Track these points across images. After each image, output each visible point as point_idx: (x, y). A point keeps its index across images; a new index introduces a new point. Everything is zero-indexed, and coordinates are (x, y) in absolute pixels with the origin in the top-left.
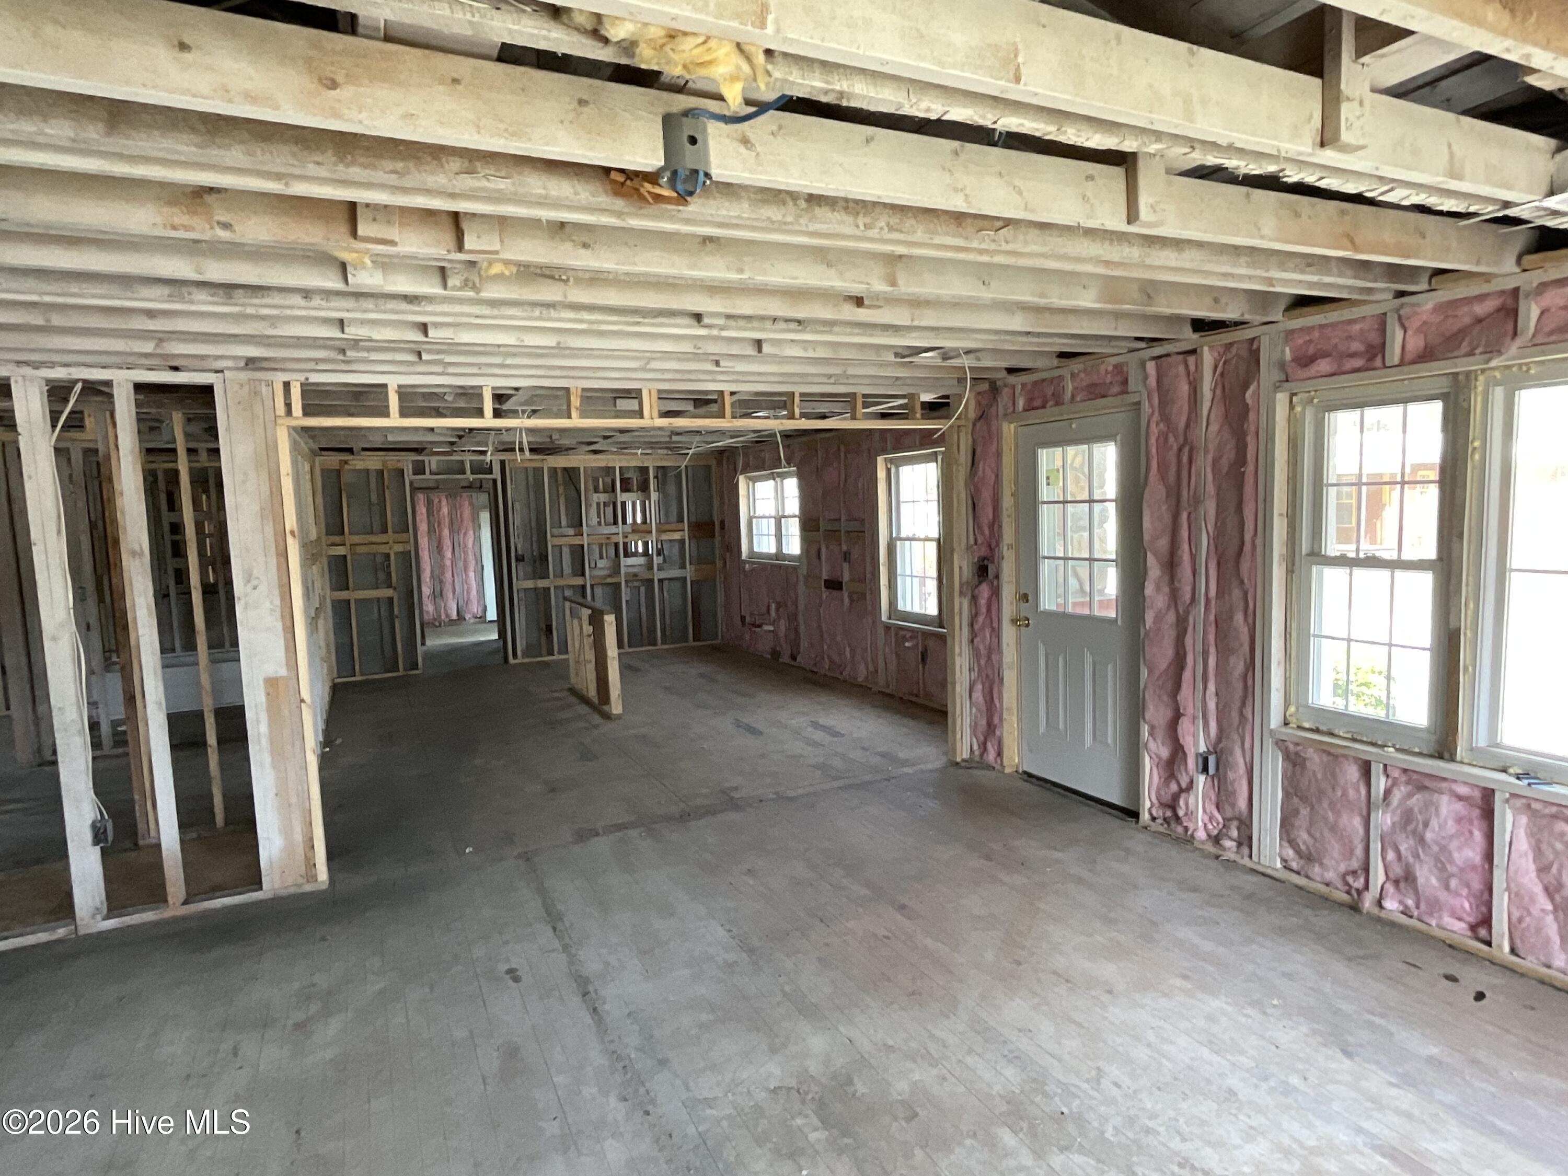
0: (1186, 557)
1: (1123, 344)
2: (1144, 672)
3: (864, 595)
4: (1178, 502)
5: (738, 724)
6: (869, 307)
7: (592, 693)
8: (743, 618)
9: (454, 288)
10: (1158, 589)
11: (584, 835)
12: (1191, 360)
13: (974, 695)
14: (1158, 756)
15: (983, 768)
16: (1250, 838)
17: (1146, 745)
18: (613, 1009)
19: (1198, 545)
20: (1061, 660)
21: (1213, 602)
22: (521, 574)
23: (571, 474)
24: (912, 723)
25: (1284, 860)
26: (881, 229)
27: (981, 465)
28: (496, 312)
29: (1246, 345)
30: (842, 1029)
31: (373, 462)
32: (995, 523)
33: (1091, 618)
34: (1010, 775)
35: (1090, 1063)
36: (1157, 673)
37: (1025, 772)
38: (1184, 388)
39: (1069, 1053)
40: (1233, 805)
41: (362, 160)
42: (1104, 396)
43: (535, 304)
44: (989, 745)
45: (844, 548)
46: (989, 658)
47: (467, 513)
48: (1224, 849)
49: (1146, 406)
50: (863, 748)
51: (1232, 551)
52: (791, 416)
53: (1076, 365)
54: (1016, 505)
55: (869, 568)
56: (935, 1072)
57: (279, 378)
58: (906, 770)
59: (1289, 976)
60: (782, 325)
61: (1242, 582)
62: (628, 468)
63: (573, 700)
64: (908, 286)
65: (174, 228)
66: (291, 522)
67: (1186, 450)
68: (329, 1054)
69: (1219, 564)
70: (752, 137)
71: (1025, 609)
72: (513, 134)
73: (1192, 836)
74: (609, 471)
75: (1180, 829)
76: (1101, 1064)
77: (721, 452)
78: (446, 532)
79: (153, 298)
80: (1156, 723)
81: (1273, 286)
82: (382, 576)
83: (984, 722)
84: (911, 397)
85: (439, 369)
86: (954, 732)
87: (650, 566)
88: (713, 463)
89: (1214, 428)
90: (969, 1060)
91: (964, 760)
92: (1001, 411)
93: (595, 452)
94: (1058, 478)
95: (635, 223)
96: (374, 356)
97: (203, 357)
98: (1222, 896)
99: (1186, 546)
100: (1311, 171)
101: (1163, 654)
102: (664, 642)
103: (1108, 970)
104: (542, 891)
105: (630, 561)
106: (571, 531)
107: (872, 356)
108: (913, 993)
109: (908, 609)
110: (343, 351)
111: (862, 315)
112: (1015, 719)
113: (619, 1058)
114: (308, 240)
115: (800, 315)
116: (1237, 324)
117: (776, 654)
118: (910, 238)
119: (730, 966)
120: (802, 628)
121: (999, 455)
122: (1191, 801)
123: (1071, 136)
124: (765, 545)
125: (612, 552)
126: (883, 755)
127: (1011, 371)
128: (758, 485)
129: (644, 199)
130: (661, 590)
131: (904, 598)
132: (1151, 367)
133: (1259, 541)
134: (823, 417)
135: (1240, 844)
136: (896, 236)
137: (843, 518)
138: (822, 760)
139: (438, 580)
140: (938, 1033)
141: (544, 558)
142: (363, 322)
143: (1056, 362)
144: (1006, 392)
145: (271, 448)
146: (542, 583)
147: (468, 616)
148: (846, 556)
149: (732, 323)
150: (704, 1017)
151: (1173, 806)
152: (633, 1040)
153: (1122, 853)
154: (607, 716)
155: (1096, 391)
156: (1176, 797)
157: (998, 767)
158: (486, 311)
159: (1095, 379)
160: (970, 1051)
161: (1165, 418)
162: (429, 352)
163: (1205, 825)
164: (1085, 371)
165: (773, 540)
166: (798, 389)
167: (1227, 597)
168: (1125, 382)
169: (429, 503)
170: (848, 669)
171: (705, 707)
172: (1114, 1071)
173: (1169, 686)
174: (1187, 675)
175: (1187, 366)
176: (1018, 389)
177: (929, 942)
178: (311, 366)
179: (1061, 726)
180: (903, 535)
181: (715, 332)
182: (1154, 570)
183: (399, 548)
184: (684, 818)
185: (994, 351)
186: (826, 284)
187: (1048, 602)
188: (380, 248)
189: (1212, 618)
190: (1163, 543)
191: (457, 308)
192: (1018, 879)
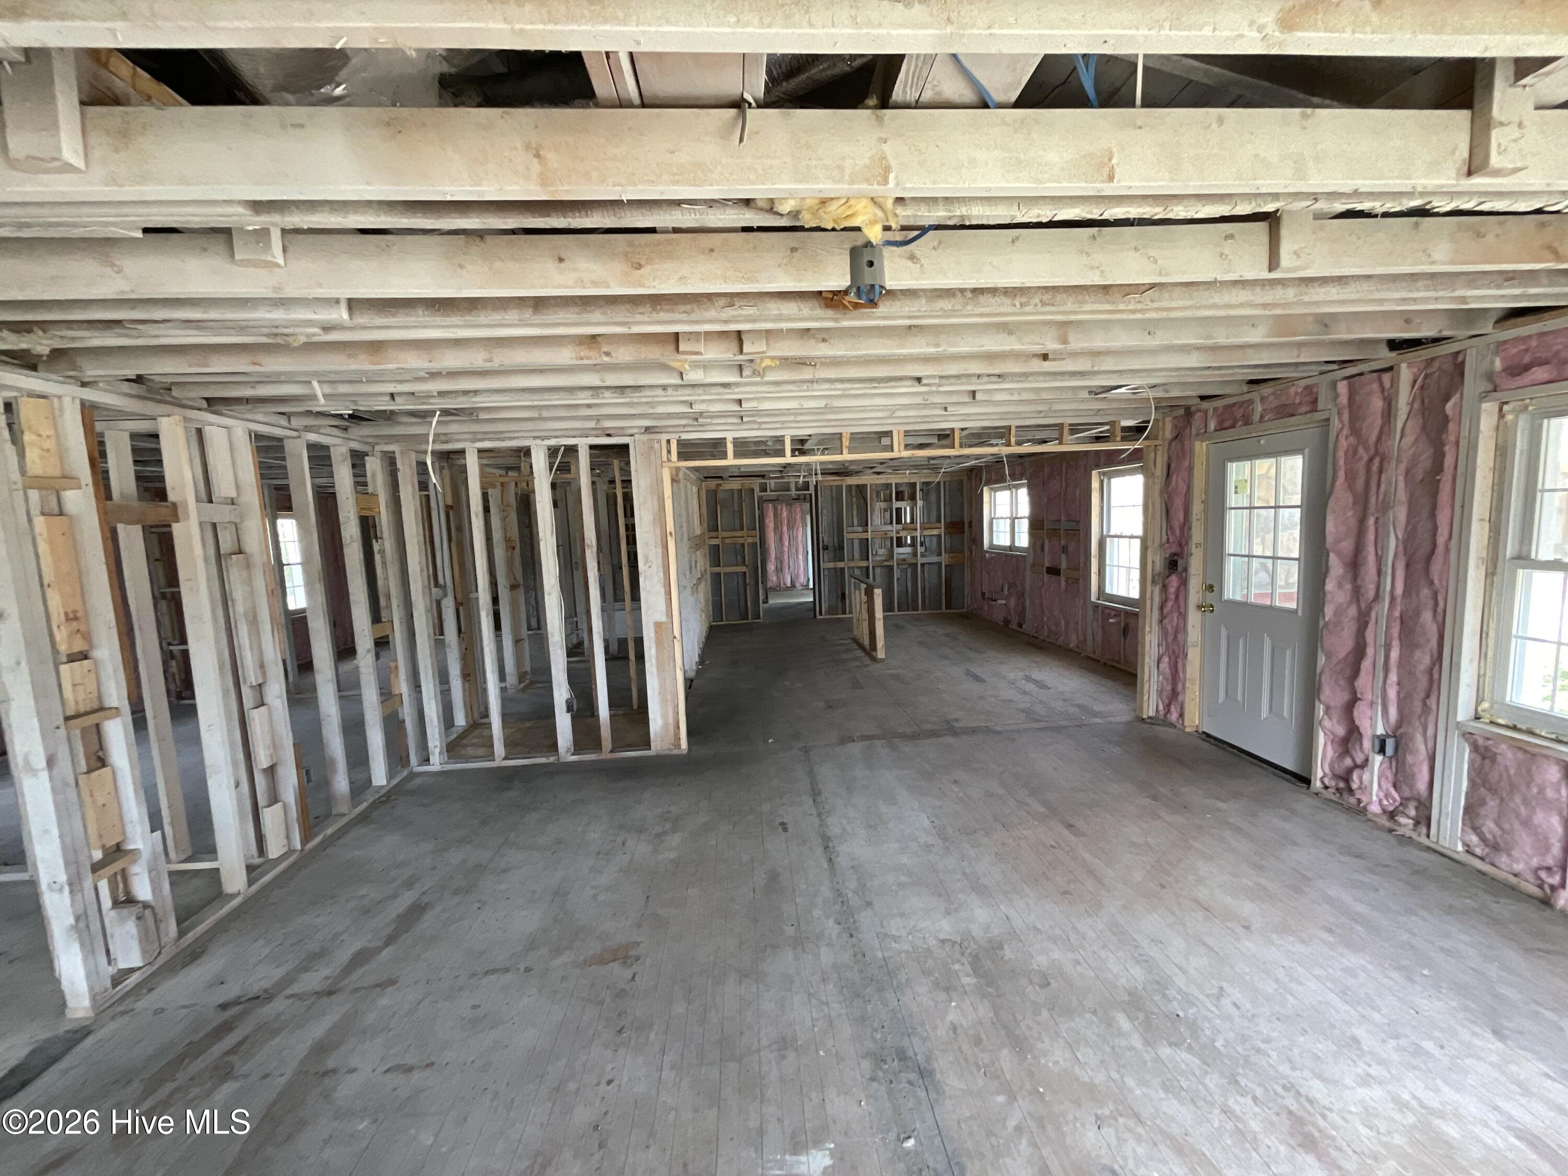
0: (1371, 558)
1: (1313, 367)
2: (1322, 660)
3: (1077, 580)
4: (1365, 508)
5: (968, 673)
6: (1054, 360)
7: (866, 642)
8: (983, 594)
9: (747, 376)
10: (1340, 586)
11: (846, 740)
12: (1386, 377)
13: (1162, 666)
14: (1333, 733)
15: (1165, 726)
16: (1429, 819)
17: (1320, 723)
18: (843, 862)
19: (1385, 548)
20: (1241, 642)
21: (1399, 600)
22: (826, 557)
23: (861, 489)
24: (1110, 683)
25: (1465, 844)
26: (1036, 305)
27: (1174, 476)
28: (778, 389)
29: (1450, 359)
30: (1002, 907)
31: (735, 485)
32: (1186, 525)
33: (1271, 608)
34: (1189, 734)
35: (1213, 981)
36: (1334, 661)
37: (1204, 733)
38: (1378, 404)
39: (1195, 969)
40: (1411, 787)
41: (666, 307)
42: (1293, 415)
43: (803, 382)
44: (1173, 708)
45: (1063, 543)
46: (1176, 637)
47: (798, 517)
48: (1400, 825)
49: (1336, 424)
50: (1064, 700)
51: (1422, 552)
52: (1008, 444)
53: (1266, 390)
54: (1205, 511)
55: (1082, 560)
56: (1071, 955)
57: (664, 437)
58: (1099, 720)
59: (1448, 952)
60: (986, 379)
61: (1431, 583)
62: (901, 484)
63: (855, 646)
64: (1077, 342)
65: (582, 359)
66: (670, 527)
67: (1377, 461)
68: (672, 855)
69: (1408, 565)
70: (917, 253)
71: (1210, 598)
72: (748, 279)
73: (1365, 808)
74: (888, 486)
75: (1352, 800)
76: (1224, 985)
77: (971, 469)
78: (785, 528)
79: (583, 398)
80: (1332, 704)
81: (1467, 303)
82: (739, 558)
83: (1169, 688)
84: (1112, 424)
85: (756, 426)
86: (1142, 694)
87: (915, 554)
88: (965, 478)
89: (1409, 439)
90: (1103, 954)
91: (1149, 718)
92: (1194, 431)
93: (879, 473)
94: (1245, 487)
95: (845, 324)
96: (715, 421)
97: (623, 428)
98: (1387, 866)
99: (1371, 549)
100: (1467, 199)
101: (1342, 643)
102: (924, 608)
103: (1248, 908)
104: (811, 774)
105: (901, 550)
106: (860, 529)
107: (1070, 395)
108: (1066, 892)
109: (1115, 592)
110: (696, 419)
111: (1048, 366)
112: (1197, 688)
113: (840, 895)
114: (651, 356)
115: (997, 372)
116: (1436, 341)
117: (1007, 622)
118: (1062, 309)
119: (928, 847)
120: (1028, 604)
121: (1191, 469)
122: (1366, 777)
123: (1179, 212)
124: (1002, 539)
125: (889, 543)
126: (1079, 706)
127: (1203, 398)
128: (998, 494)
129: (845, 307)
130: (923, 572)
131: (1111, 584)
132: (1343, 387)
133: (1454, 544)
134: (1044, 442)
135: (1417, 823)
136: (1048, 309)
137: (1063, 519)
138: (1028, 705)
139: (779, 560)
140: (1079, 927)
141: (842, 548)
142: (703, 401)
143: (1245, 388)
144: (1198, 415)
145: (659, 481)
146: (840, 565)
147: (797, 585)
148: (1064, 550)
149: (944, 381)
150: (903, 879)
151: (1346, 778)
152: (852, 885)
153: (1287, 813)
154: (874, 659)
155: (1285, 411)
156: (1350, 771)
157: (1179, 726)
158: (772, 388)
159: (1284, 400)
160: (1105, 947)
161: (1355, 431)
162: (748, 416)
163: (1380, 801)
164: (1274, 394)
165: (1008, 536)
166: (1014, 423)
167: (1414, 595)
168: (1315, 401)
169: (775, 509)
170: (1062, 638)
171: (946, 658)
172: (1235, 993)
173: (1348, 673)
174: (1366, 664)
175: (1381, 384)
176: (1211, 412)
177: (1088, 857)
178: (681, 429)
179: (1240, 698)
180: (1112, 533)
181: (934, 388)
182: (1336, 567)
183: (750, 540)
184: (915, 737)
185: (1179, 383)
186: (1007, 348)
187: (1232, 591)
188: (694, 357)
189: (1397, 614)
190: (1347, 545)
191: (754, 388)
192: (1178, 819)
